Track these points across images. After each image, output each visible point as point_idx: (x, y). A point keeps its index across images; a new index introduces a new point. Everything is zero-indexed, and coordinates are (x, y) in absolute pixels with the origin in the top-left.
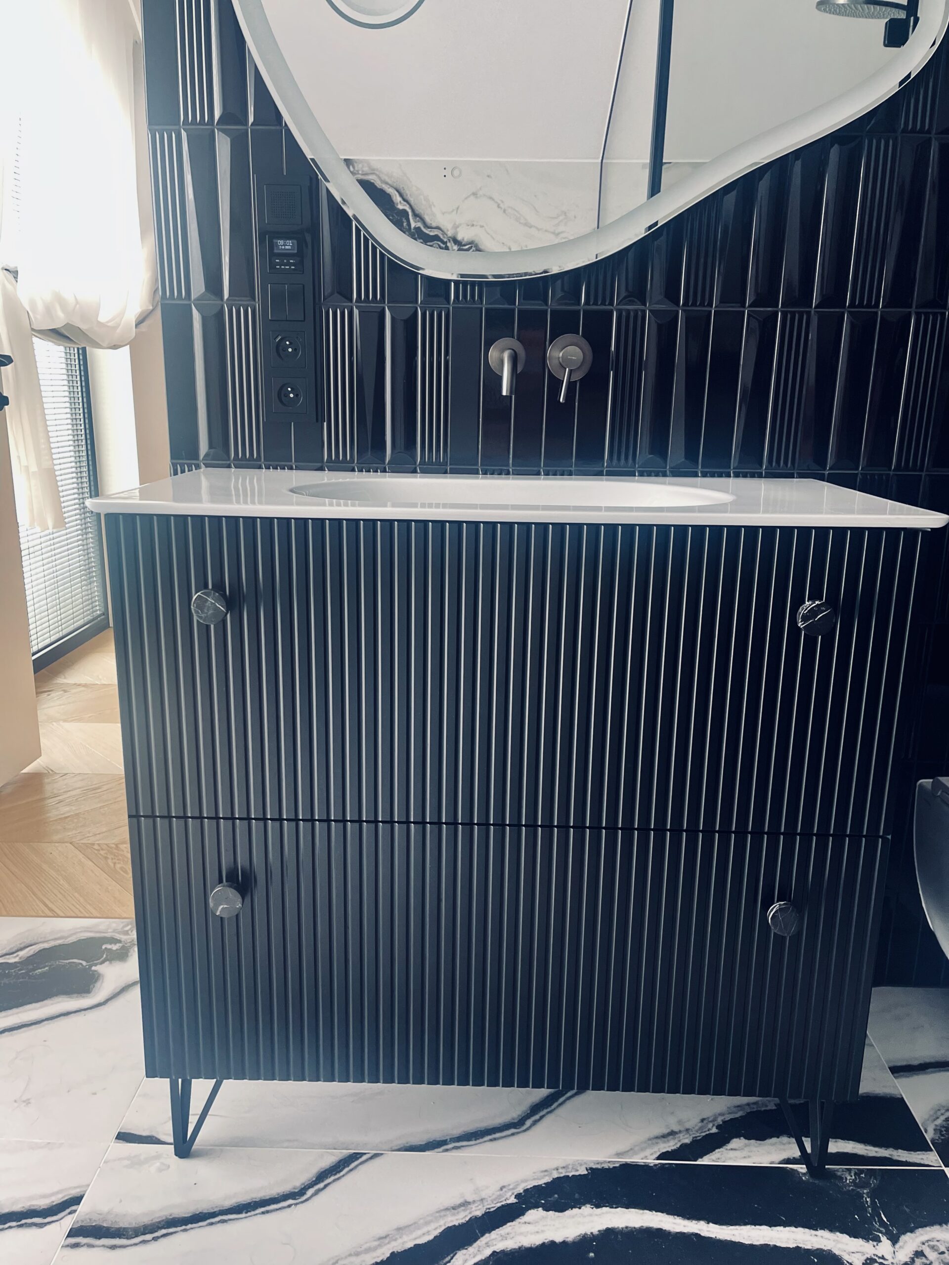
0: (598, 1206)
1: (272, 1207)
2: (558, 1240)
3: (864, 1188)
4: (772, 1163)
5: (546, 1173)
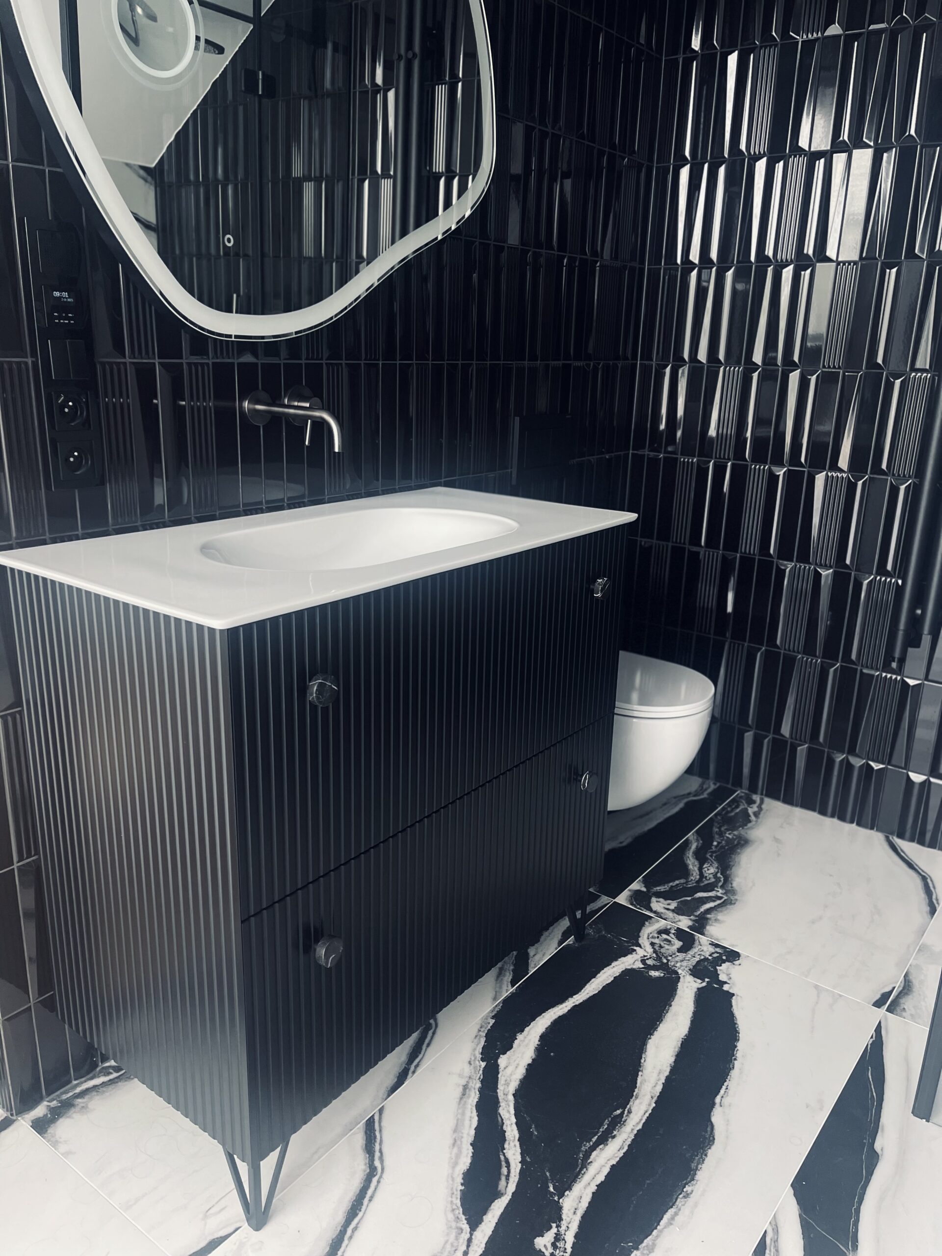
0: (522, 1031)
1: (370, 1192)
2: (530, 1061)
3: (601, 932)
4: (556, 949)
5: (478, 1037)
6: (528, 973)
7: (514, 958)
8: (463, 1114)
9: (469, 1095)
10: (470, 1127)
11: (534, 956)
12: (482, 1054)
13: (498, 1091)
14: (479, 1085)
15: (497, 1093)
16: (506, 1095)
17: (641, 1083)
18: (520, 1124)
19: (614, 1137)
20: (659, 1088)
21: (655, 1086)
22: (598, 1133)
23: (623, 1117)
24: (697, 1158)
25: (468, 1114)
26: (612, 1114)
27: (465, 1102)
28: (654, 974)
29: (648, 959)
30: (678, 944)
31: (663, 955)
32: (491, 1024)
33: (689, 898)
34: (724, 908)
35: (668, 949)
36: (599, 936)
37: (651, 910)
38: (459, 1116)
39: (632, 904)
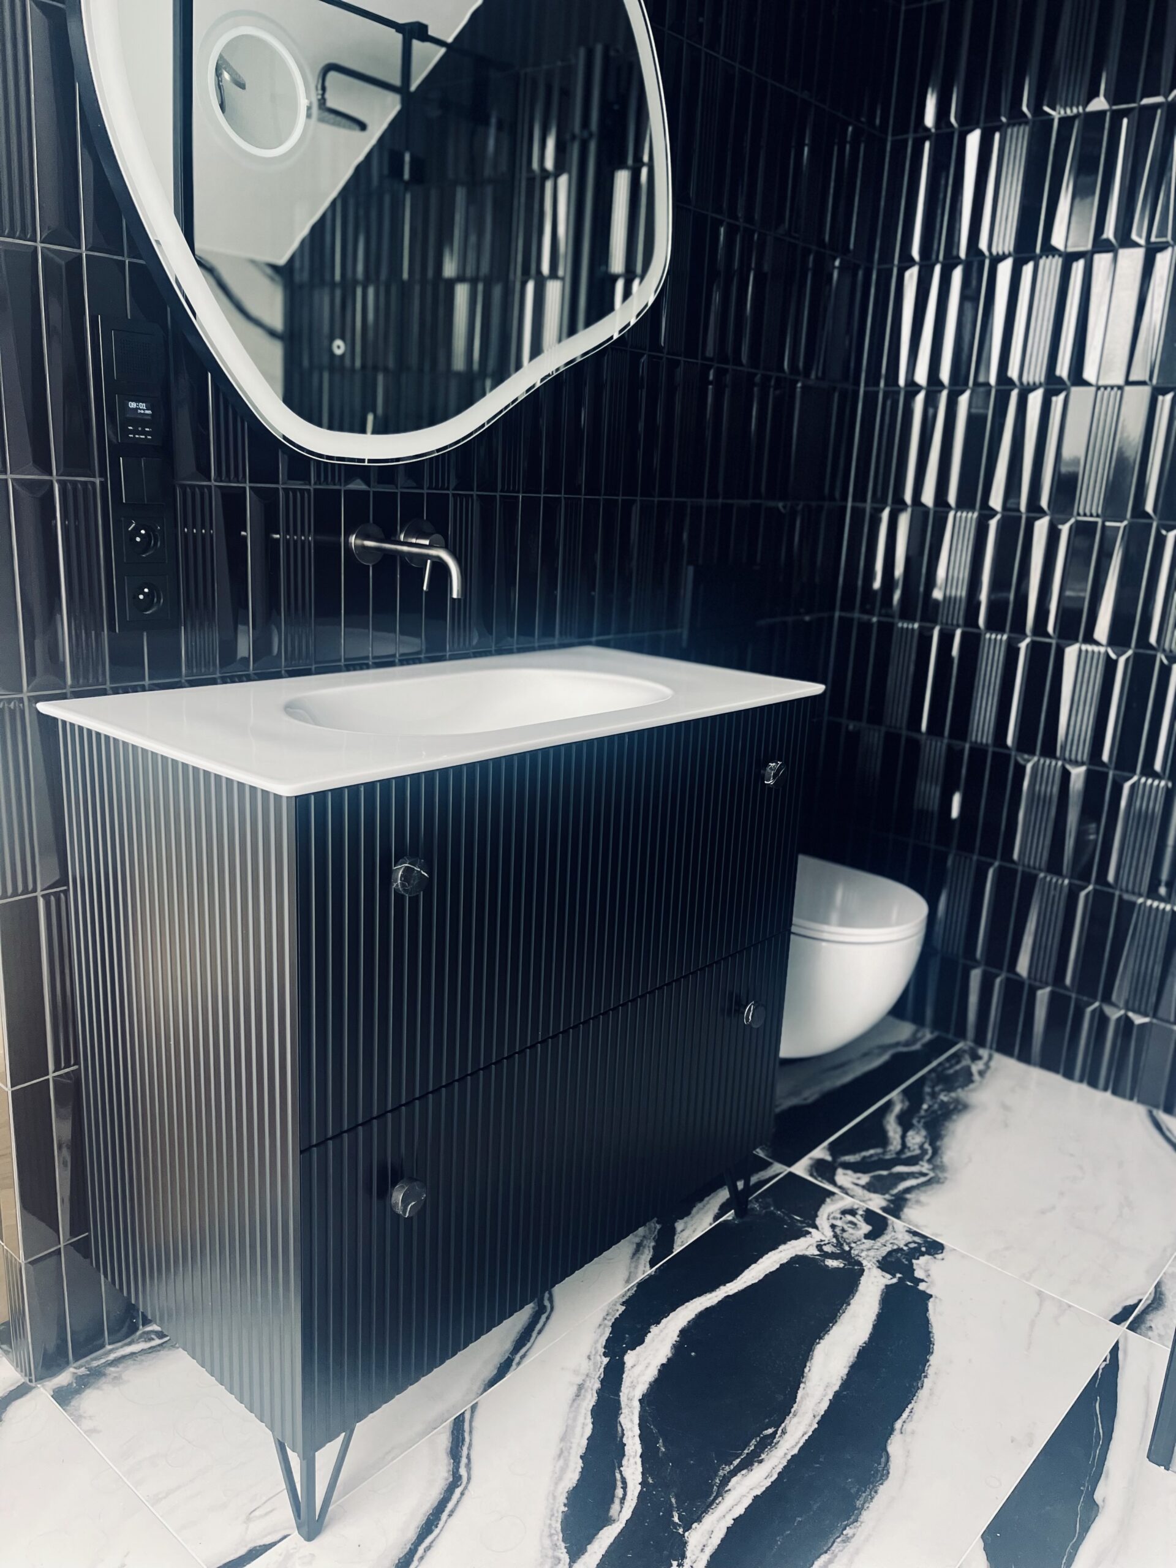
0: (658, 1323)
1: (450, 1506)
2: (664, 1361)
3: (769, 1207)
4: (711, 1224)
5: (602, 1327)
6: (672, 1252)
7: (656, 1233)
8: (575, 1419)
9: (584, 1396)
10: (582, 1435)
11: (682, 1231)
12: (605, 1347)
13: (621, 1394)
14: (598, 1385)
15: (619, 1396)
16: (630, 1399)
17: (802, 1398)
18: (645, 1437)
19: (761, 1462)
20: (825, 1405)
21: (819, 1403)
22: (741, 1454)
23: (775, 1438)
24: (864, 1495)
25: (581, 1419)
26: (761, 1433)
27: (579, 1405)
28: (832, 1263)
29: (825, 1244)
30: (866, 1228)
31: (845, 1241)
32: (620, 1312)
33: (885, 1173)
34: (929, 1188)
35: (852, 1234)
36: (766, 1212)
37: (834, 1183)
38: (570, 1422)
39: (811, 1175)
